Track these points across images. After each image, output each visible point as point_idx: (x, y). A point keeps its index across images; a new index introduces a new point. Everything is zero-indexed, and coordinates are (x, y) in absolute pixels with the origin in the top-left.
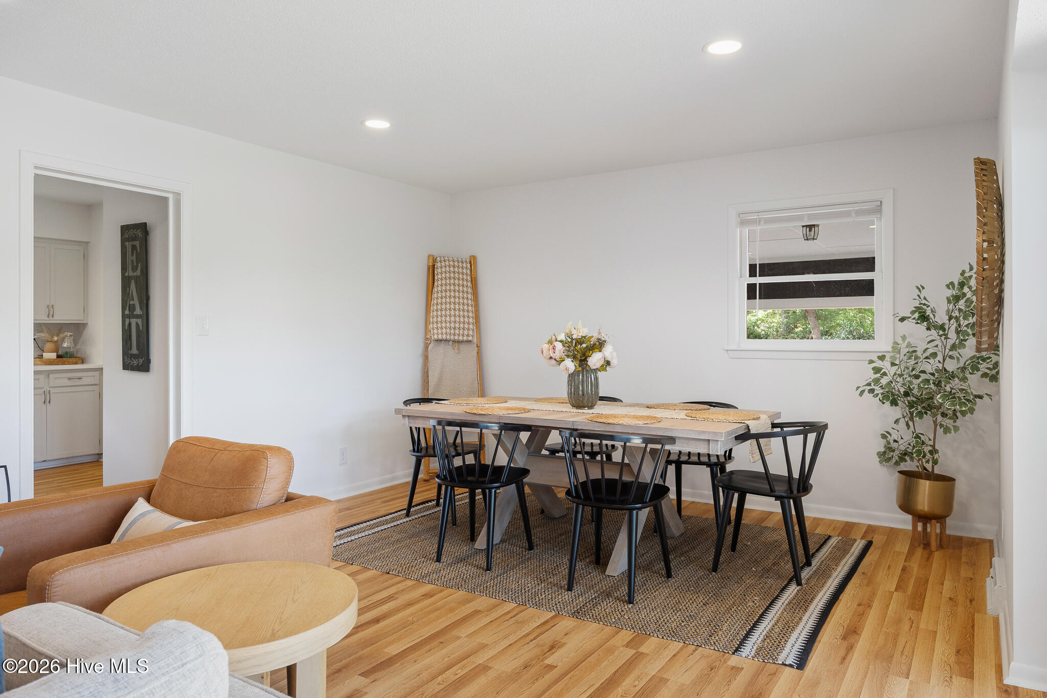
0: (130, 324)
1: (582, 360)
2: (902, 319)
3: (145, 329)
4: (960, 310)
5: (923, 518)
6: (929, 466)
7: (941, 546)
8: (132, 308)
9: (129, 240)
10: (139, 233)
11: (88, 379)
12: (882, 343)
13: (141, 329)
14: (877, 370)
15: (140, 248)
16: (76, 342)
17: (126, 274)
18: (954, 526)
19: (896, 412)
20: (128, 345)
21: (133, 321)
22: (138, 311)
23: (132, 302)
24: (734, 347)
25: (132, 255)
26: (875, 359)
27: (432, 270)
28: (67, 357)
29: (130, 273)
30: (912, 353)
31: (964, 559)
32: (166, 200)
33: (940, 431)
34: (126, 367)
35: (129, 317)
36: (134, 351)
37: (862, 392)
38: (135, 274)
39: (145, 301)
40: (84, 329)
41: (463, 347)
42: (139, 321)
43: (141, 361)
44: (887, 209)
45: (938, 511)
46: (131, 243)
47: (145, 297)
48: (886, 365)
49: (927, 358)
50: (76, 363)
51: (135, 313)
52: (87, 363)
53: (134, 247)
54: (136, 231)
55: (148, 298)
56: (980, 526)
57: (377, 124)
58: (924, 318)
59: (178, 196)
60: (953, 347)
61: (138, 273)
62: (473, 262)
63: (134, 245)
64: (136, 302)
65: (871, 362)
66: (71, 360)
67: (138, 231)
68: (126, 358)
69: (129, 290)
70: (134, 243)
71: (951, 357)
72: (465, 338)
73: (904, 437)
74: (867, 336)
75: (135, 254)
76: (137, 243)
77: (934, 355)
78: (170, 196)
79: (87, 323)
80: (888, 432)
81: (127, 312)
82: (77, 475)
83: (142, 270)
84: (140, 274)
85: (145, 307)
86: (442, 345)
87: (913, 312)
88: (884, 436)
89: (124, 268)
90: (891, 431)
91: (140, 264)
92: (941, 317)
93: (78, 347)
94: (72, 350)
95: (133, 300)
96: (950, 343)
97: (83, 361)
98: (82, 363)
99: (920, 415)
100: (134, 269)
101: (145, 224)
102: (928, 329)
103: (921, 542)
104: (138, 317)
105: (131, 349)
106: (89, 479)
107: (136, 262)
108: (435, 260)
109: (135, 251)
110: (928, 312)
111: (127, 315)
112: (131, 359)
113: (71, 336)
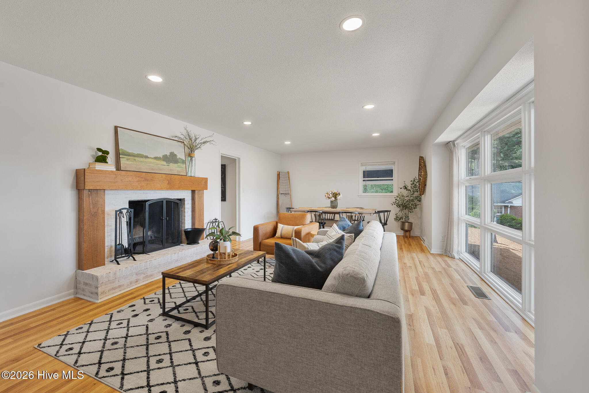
1: (336, 198)
2: (401, 188)
4: (413, 186)
5: (406, 231)
6: (407, 220)
7: (410, 237)
12: (395, 193)
13: (224, 191)
14: (396, 199)
15: (223, 171)
18: (412, 234)
19: (399, 209)
21: (221, 189)
22: (223, 186)
24: (360, 195)
26: (396, 197)
27: (279, 175)
30: (403, 196)
31: (415, 239)
32: (236, 159)
33: (409, 212)
34: (222, 200)
37: (393, 205)
41: (287, 195)
42: (223, 189)
43: (225, 199)
44: (396, 163)
45: (409, 229)
46: (221, 169)
48: (398, 199)
49: (406, 197)
54: (224, 166)
55: (225, 183)
56: (416, 233)
57: (288, 143)
58: (406, 188)
59: (239, 159)
60: (412, 194)
62: (288, 173)
65: (395, 198)
68: (221, 197)
71: (412, 196)
72: (288, 193)
73: (400, 214)
74: (392, 192)
77: (408, 196)
80: (397, 214)
83: (224, 176)
85: (225, 185)
86: (282, 194)
87: (403, 187)
88: (396, 214)
90: (398, 213)
92: (409, 188)
96: (411, 193)
99: (405, 209)
101: (226, 164)
102: (407, 190)
103: (405, 237)
105: (223, 195)
108: (279, 173)
110: (407, 187)
112: (223, 198)
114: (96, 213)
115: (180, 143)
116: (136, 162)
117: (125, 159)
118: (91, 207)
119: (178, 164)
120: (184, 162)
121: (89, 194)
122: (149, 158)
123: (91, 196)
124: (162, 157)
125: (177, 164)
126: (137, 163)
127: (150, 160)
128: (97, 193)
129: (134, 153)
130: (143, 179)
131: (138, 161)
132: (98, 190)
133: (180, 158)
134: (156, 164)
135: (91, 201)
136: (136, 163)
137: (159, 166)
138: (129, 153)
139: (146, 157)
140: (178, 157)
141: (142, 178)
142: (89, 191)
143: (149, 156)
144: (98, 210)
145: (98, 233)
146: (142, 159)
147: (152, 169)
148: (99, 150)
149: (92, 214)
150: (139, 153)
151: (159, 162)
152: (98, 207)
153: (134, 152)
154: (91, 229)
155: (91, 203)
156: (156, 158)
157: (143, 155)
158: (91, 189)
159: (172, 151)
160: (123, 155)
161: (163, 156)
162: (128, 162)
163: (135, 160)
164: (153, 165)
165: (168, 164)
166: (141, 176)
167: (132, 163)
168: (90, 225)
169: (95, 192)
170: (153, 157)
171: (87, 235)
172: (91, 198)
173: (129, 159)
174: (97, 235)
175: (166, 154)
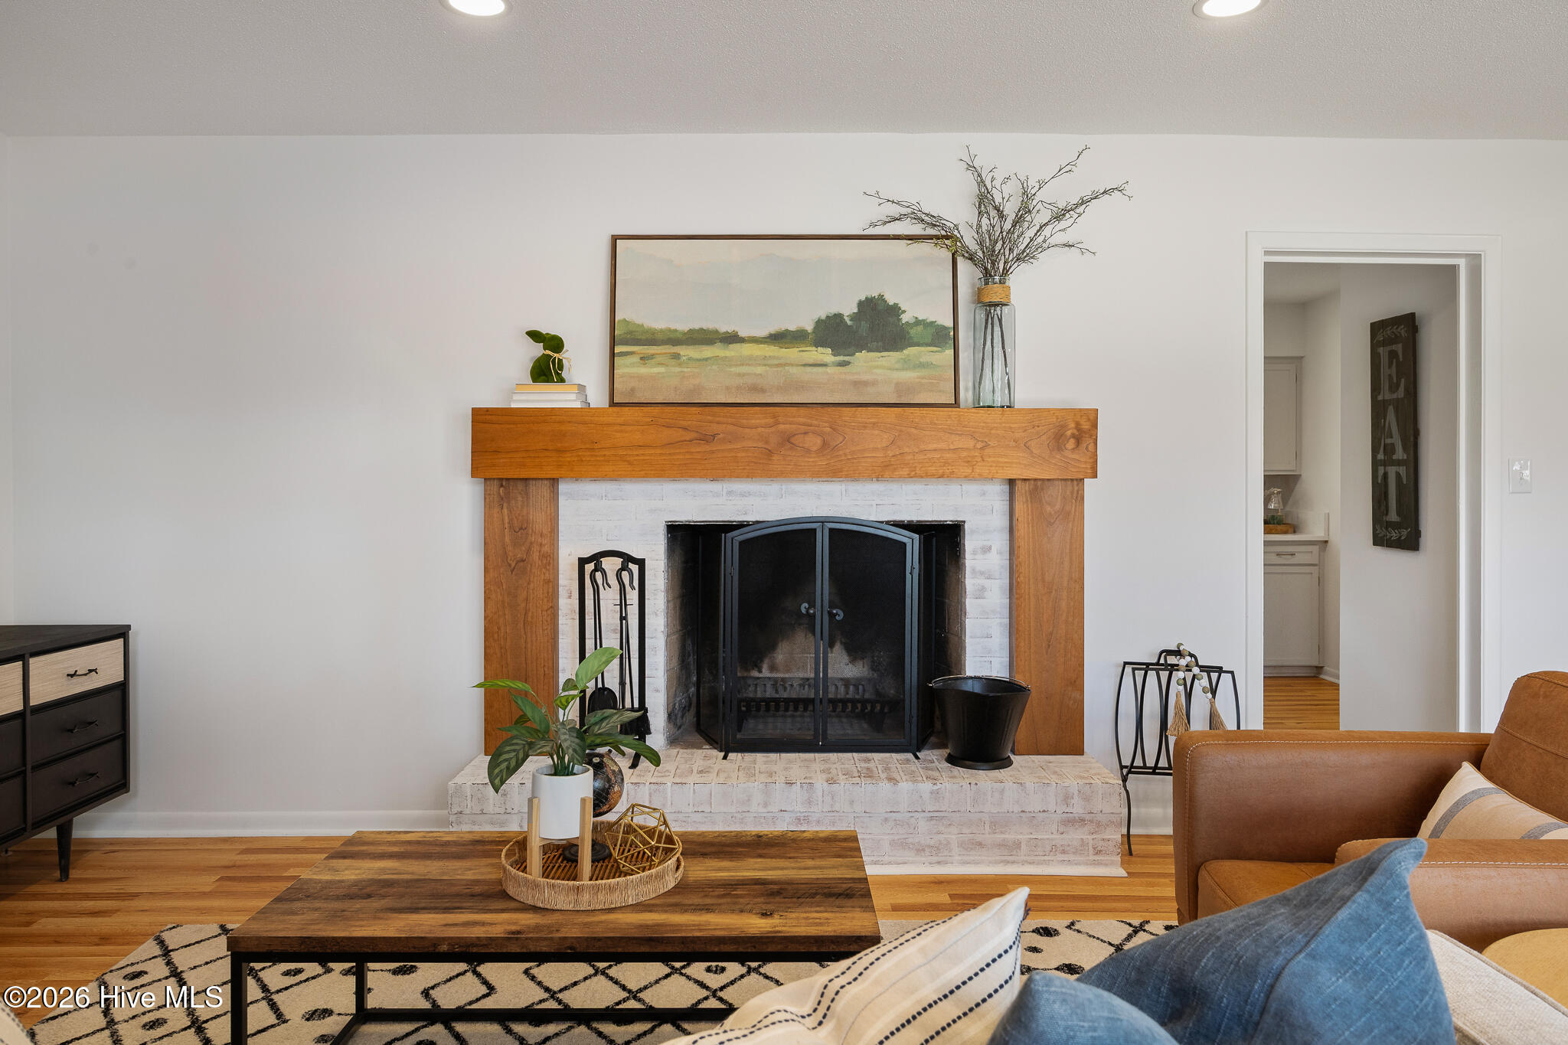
0: (1385, 476)
3: (1412, 482)
8: (1390, 450)
9: (1384, 344)
10: (1402, 331)
11: (1304, 556)
13: (1405, 483)
15: (1403, 354)
16: (1285, 501)
17: (1380, 398)
20: (1383, 508)
21: (1392, 471)
22: (1400, 454)
23: (1389, 441)
25: (1390, 366)
28: (1274, 524)
29: (1385, 395)
32: (1453, 269)
34: (1379, 541)
35: (1384, 463)
36: (1393, 516)
38: (1395, 396)
39: (1412, 439)
40: (1296, 484)
42: (1402, 470)
43: (1405, 532)
46: (1389, 348)
47: (1412, 432)
50: (1286, 532)
51: (1394, 457)
52: (1301, 533)
53: (1393, 355)
54: (1397, 328)
55: (1416, 433)
59: (1475, 259)
61: (1401, 393)
63: (1393, 350)
64: (1396, 440)
66: (1279, 527)
67: (1399, 329)
68: (1378, 527)
69: (1385, 422)
70: (1394, 347)
75: (1394, 364)
76: (1399, 348)
78: (1462, 263)
79: (1300, 475)
81: (1380, 456)
82: (1292, 694)
83: (1406, 390)
84: (1402, 396)
85: (1412, 449)
89: (1375, 389)
91: (1403, 380)
93: (1288, 509)
94: (1280, 514)
95: (1392, 437)
97: (1294, 529)
98: (1295, 532)
100: (1393, 388)
101: (1413, 315)
104: (1399, 463)
105: (1387, 514)
106: (1308, 703)
107: (1397, 377)
109: (1395, 361)
111: (1381, 460)
112: (1387, 529)
113: (1278, 493)
114: (521, 564)
115: (925, 247)
116: (680, 365)
117: (635, 359)
118: (507, 539)
119: (905, 352)
120: (945, 337)
121: (499, 494)
122: (742, 340)
123: (509, 502)
124: (809, 328)
125: (900, 349)
126: (686, 370)
127: (747, 350)
128: (527, 494)
129: (676, 331)
130: (693, 435)
131: (690, 359)
132: (531, 482)
133: (918, 322)
134: (778, 365)
135: (506, 520)
136: (678, 369)
137: (793, 370)
138: (653, 332)
139: (732, 339)
140: (905, 318)
141: (685, 429)
142: (502, 486)
143: (742, 334)
144: (528, 551)
145: (529, 635)
146: (708, 351)
147: (755, 389)
148: (535, 335)
149: (510, 565)
150: (697, 327)
151: (792, 353)
152: (531, 543)
153: (673, 327)
154: (507, 617)
155: (507, 526)
156: (778, 338)
157: (717, 332)
158: (507, 479)
159: (875, 294)
160: (626, 343)
161: (819, 322)
162: (643, 370)
163: (676, 356)
164: (759, 370)
165: (841, 358)
166: (685, 423)
167: (662, 369)
168: (503, 602)
169: (520, 486)
170: (763, 333)
171: (496, 636)
172: (505, 511)
173: (651, 357)
174: (526, 642)
175: (833, 310)
